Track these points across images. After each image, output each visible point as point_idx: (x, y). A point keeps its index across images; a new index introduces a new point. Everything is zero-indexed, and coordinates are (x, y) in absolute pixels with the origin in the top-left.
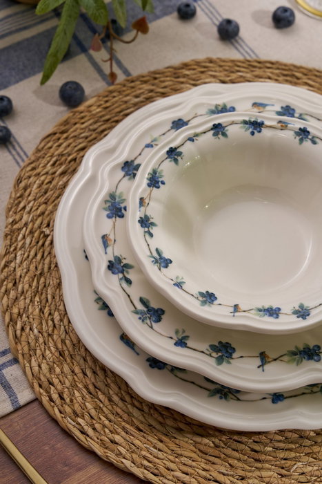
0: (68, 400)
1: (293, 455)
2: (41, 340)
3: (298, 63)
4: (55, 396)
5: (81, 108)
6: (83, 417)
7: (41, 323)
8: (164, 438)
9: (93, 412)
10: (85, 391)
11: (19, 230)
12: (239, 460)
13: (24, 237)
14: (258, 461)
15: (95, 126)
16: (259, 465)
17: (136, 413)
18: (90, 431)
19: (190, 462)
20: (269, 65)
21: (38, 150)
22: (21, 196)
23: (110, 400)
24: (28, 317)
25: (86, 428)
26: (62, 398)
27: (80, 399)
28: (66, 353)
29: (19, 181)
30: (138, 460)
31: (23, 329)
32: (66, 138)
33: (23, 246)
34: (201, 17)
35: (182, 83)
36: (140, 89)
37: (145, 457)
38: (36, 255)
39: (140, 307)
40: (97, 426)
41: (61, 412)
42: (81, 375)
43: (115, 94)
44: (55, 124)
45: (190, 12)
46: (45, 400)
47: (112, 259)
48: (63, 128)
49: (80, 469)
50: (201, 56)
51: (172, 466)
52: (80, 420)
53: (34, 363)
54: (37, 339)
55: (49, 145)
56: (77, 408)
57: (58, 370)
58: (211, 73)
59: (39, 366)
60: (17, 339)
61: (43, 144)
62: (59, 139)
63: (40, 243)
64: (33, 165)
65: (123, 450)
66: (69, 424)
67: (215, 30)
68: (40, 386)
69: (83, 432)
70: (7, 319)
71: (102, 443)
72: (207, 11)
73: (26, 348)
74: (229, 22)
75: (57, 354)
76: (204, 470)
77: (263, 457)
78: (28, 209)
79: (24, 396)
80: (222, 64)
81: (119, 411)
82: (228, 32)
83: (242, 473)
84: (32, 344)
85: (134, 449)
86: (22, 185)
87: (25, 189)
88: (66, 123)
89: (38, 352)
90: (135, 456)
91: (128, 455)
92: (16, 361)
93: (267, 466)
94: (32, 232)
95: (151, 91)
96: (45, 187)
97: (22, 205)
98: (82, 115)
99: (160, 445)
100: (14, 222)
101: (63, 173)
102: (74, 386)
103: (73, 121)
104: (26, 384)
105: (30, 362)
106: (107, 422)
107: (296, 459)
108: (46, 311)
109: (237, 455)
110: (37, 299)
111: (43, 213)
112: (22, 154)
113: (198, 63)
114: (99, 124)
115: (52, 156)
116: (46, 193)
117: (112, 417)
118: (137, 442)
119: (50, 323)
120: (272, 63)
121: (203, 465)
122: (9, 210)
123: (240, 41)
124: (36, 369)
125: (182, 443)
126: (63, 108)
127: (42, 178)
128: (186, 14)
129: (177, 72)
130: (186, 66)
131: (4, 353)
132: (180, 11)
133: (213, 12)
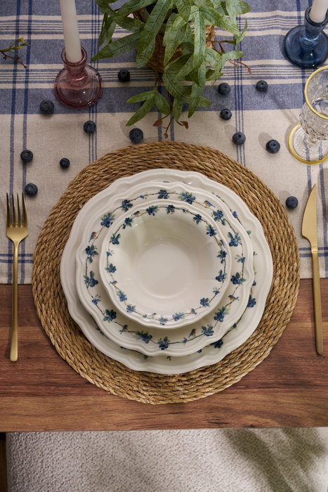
0: (43, 293)
1: (120, 372)
2: (48, 259)
3: (261, 178)
4: (39, 289)
5: (136, 146)
6: (45, 304)
7: (52, 252)
9: (50, 305)
10: (53, 293)
11: (69, 199)
12: (97, 360)
13: (69, 203)
14: (105, 365)
15: (137, 161)
16: (104, 367)
18: (44, 313)
19: (76, 350)
20: (245, 172)
21: (102, 159)
22: (80, 181)
23: (61, 303)
24: (49, 245)
25: (43, 310)
26: (41, 291)
27: (48, 296)
29: (83, 172)
30: (56, 336)
31: (43, 249)
32: (119, 160)
33: (66, 208)
34: (232, 122)
35: (194, 159)
36: (171, 151)
37: (60, 337)
38: (69, 216)
39: (89, 276)
40: (49, 312)
41: (37, 297)
42: (55, 285)
43: (157, 147)
44: (119, 148)
46: (34, 288)
47: (90, 246)
48: (121, 153)
49: (32, 325)
50: (214, 146)
51: (68, 347)
52: (43, 305)
53: (39, 269)
54: (46, 258)
55: (109, 159)
56: (45, 299)
57: (47, 277)
58: (212, 160)
59: (40, 271)
60: (38, 253)
61: (106, 157)
62: (116, 158)
63: (75, 211)
64: (94, 167)
65: (52, 328)
66: (38, 304)
67: (235, 132)
68: (36, 280)
69: (41, 311)
70: (40, 241)
71: (46, 321)
72: (238, 119)
73: (39, 260)
74: (240, 136)
76: (80, 356)
77: (108, 365)
78: (79, 190)
79: (28, 280)
80: (222, 158)
82: (238, 140)
83: (95, 367)
84: (43, 259)
85: (57, 331)
86: (84, 175)
87: (84, 178)
88: (124, 151)
89: (44, 264)
90: (56, 334)
91: (53, 332)
92: (32, 262)
93: (107, 370)
94: (74, 203)
95: (176, 155)
96: (93, 182)
97: (78, 186)
98: (135, 150)
99: (69, 335)
100: (69, 193)
101: (107, 179)
102: (50, 288)
103: (128, 152)
104: (31, 275)
105: (37, 267)
106: (53, 313)
107: (120, 374)
108: (58, 246)
109: (97, 357)
110: (57, 238)
111: (84, 196)
112: (95, 156)
113: (210, 151)
114: (139, 160)
115: (107, 166)
116: (92, 185)
117: (57, 311)
118: (61, 329)
119: (56, 253)
120: (248, 171)
121: (81, 354)
122: (71, 185)
123: (242, 147)
124: (38, 272)
126: (129, 140)
127: (95, 176)
128: (225, 116)
129: (196, 150)
130: (203, 149)
131: (31, 255)
132: (221, 113)
133: (240, 121)
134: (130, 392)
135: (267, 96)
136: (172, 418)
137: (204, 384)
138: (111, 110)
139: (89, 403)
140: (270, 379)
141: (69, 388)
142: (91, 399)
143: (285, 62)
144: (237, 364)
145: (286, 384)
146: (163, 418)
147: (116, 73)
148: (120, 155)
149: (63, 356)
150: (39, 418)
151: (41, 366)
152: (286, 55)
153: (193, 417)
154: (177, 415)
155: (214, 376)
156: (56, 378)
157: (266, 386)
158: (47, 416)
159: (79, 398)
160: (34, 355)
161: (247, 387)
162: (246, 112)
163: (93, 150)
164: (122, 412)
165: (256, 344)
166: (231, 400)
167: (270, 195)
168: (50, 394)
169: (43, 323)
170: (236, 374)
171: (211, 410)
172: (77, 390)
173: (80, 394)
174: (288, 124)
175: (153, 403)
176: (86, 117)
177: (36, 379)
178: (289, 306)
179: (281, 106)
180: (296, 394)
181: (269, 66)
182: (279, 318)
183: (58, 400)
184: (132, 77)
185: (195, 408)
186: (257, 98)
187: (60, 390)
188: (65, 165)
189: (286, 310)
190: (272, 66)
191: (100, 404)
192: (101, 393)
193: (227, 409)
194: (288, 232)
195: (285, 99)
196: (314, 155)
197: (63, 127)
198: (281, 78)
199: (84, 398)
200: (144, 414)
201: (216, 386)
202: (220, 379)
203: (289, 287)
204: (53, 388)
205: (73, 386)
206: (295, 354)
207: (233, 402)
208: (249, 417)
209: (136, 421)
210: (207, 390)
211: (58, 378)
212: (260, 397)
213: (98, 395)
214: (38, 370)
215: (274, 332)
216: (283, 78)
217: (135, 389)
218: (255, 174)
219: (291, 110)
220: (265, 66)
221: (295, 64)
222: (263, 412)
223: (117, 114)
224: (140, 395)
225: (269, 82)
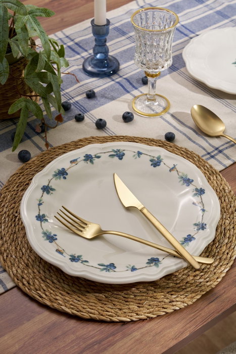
0: (32, 284)
1: (144, 298)
2: (17, 260)
3: (136, 136)
4: (25, 283)
5: (29, 162)
6: (40, 290)
7: (16, 253)
8: (81, 296)
9: (45, 288)
10: (40, 280)
11: (2, 215)
12: (118, 302)
13: (5, 218)
14: (126, 302)
16: (128, 303)
17: (66, 286)
18: (44, 296)
19: (93, 304)
20: (122, 138)
21: (9, 181)
23: (53, 282)
24: (9, 251)
25: (41, 294)
26: (29, 284)
27: (38, 283)
28: (30, 264)
30: (68, 306)
31: (7, 256)
32: (23, 175)
33: (4, 222)
34: (87, 120)
37: (71, 304)
38: (11, 225)
40: (47, 293)
41: (29, 290)
42: (37, 273)
43: (46, 155)
44: (17, 170)
45: (81, 118)
46: (20, 285)
48: (21, 171)
49: (39, 314)
50: (88, 136)
51: (85, 307)
53: (14, 269)
54: (15, 260)
55: (15, 178)
56: (37, 287)
57: (26, 272)
59: (17, 271)
60: (5, 260)
61: (11, 178)
62: (19, 176)
63: (13, 220)
64: (7, 188)
65: (60, 302)
66: (34, 294)
67: (95, 125)
68: (18, 280)
69: (41, 297)
71: (50, 300)
72: (89, 117)
73: (9, 264)
74: (101, 120)
75: (25, 265)
76: (101, 307)
77: (129, 300)
78: (6, 206)
79: (10, 285)
81: (57, 286)
82: (101, 125)
83: (119, 307)
84: (12, 262)
85: (65, 301)
87: (4, 198)
88: (22, 169)
89: (16, 265)
90: (66, 304)
91: (63, 304)
92: (5, 270)
93: (131, 303)
94: (8, 216)
96: (14, 196)
97: (3, 205)
98: (31, 165)
99: (79, 299)
101: (22, 190)
102: (34, 278)
103: (26, 168)
104: (10, 280)
105: (12, 269)
106: (52, 291)
107: (146, 300)
108: (18, 248)
109: (116, 300)
110: (13, 243)
111: (14, 207)
113: (86, 139)
115: (16, 183)
116: (14, 199)
117: (54, 289)
118: (67, 298)
119: (21, 252)
120: (124, 137)
121: (100, 305)
123: (107, 129)
125: (89, 297)
127: (12, 193)
128: (79, 119)
129: (76, 143)
130: (81, 141)
132: (76, 118)
133: (93, 118)
134: (166, 306)
135: (98, 98)
136: (213, 306)
137: (216, 267)
139: (137, 338)
141: (110, 338)
142: (137, 335)
143: (94, 79)
144: (226, 241)
146: (207, 310)
148: (21, 173)
149: (86, 316)
151: (72, 337)
152: (92, 74)
153: (228, 295)
154: (216, 301)
155: (218, 257)
156: (92, 338)
159: (125, 340)
160: (59, 333)
162: (92, 112)
165: (227, 222)
167: (151, 140)
169: (48, 303)
170: (232, 247)
172: (119, 336)
173: (124, 336)
174: (126, 104)
175: (190, 303)
177: (75, 350)
178: (226, 188)
179: (113, 99)
181: (85, 84)
182: (226, 198)
185: (224, 288)
186: (92, 102)
187: (104, 344)
189: (227, 191)
190: (87, 83)
191: (148, 333)
192: (140, 324)
194: (183, 151)
195: (111, 94)
196: (160, 110)
198: (99, 87)
199: (130, 337)
200: (190, 316)
201: (226, 262)
202: (224, 257)
203: (215, 178)
204: (96, 347)
205: (113, 334)
209: (188, 326)
210: (222, 269)
211: (94, 337)
213: (140, 328)
214: (72, 341)
215: (232, 208)
216: (100, 86)
219: (121, 97)
220: (83, 85)
224: (174, 303)
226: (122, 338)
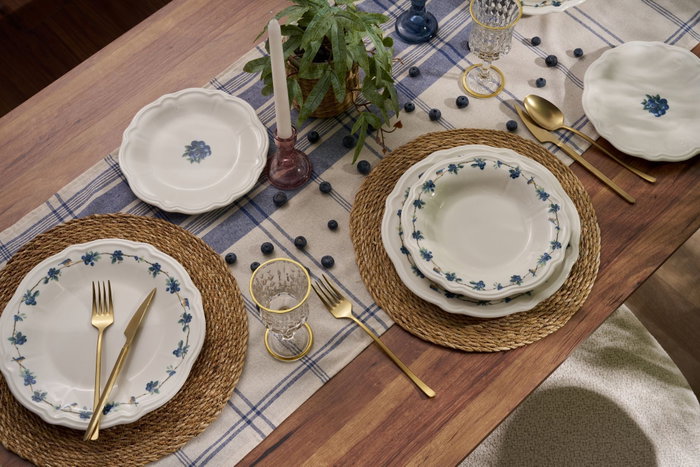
0: (411, 321)
1: (519, 324)
2: (390, 296)
3: (475, 128)
4: (405, 320)
5: (371, 174)
7: (387, 288)
8: (460, 329)
9: (424, 324)
10: (417, 315)
11: (361, 244)
12: (496, 331)
13: (365, 248)
14: (504, 330)
15: (381, 183)
16: (505, 332)
17: (444, 320)
18: (426, 333)
19: (474, 337)
20: (461, 131)
21: (356, 202)
22: (356, 227)
24: (380, 286)
25: (422, 331)
26: (408, 321)
27: (416, 319)
28: (404, 299)
29: (352, 220)
30: (451, 341)
31: (379, 293)
33: (366, 253)
34: (418, 109)
36: (398, 158)
37: (453, 339)
38: (373, 256)
40: (428, 329)
41: (410, 327)
43: (385, 164)
44: (360, 185)
45: (412, 108)
46: (401, 323)
48: (365, 187)
49: (425, 350)
50: (425, 133)
51: (467, 340)
52: (419, 328)
53: (390, 307)
54: (388, 296)
55: (361, 198)
56: (416, 323)
57: (402, 308)
58: (432, 142)
59: (393, 308)
60: (378, 297)
61: (358, 198)
62: (365, 193)
63: (374, 249)
64: (356, 210)
65: (443, 338)
66: (415, 331)
67: (428, 116)
68: (396, 317)
69: (423, 334)
70: (370, 289)
71: (433, 337)
72: (419, 105)
73: (384, 301)
74: (435, 111)
75: (400, 301)
77: (506, 328)
78: (362, 233)
79: (390, 323)
80: (437, 135)
81: (436, 321)
82: (435, 116)
83: (498, 337)
84: (386, 298)
85: (447, 336)
86: (354, 222)
87: (357, 223)
88: (366, 184)
89: (390, 302)
90: (449, 339)
91: (446, 339)
92: (380, 308)
93: (509, 331)
94: (368, 245)
95: (404, 158)
96: (367, 220)
97: (358, 232)
98: (372, 178)
99: (459, 332)
100: (357, 241)
102: (411, 314)
103: (369, 182)
104: (389, 317)
105: (388, 307)
106: (432, 327)
107: (521, 326)
111: (370, 234)
112: (348, 205)
113: (424, 138)
115: (364, 203)
116: (368, 223)
117: (434, 324)
118: (448, 333)
120: (463, 130)
121: (481, 337)
122: (353, 236)
123: (443, 120)
124: (392, 310)
125: (469, 329)
126: (361, 176)
127: (364, 216)
128: (409, 109)
129: (414, 145)
130: (418, 140)
131: (373, 306)
132: (406, 108)
133: (423, 105)
134: (541, 331)
135: (424, 76)
136: (583, 325)
137: (581, 283)
138: (327, 167)
139: (519, 365)
140: (617, 244)
141: (495, 368)
142: (518, 362)
143: (412, 47)
144: (587, 253)
145: (631, 239)
146: (578, 330)
147: (306, 139)
148: (366, 189)
149: (470, 349)
150: (497, 407)
152: (409, 41)
153: (595, 313)
155: (582, 273)
156: (479, 370)
157: (619, 251)
158: (501, 400)
159: (509, 369)
160: (448, 369)
161: (609, 262)
162: (420, 96)
163: (342, 202)
164: (547, 351)
166: (608, 280)
167: (493, 132)
168: (487, 385)
169: (432, 340)
170: (594, 259)
171: (602, 296)
172: (502, 365)
173: (508, 365)
174: (456, 82)
175: (562, 325)
176: (315, 185)
177: (466, 383)
178: (580, 188)
179: (439, 75)
180: (643, 239)
181: (404, 56)
182: (581, 201)
183: (497, 382)
184: (320, 133)
185: (591, 305)
186: (417, 83)
187: (491, 375)
188: (333, 226)
189: (581, 193)
190: (407, 55)
191: (528, 359)
192: (520, 351)
193: (612, 287)
195: (436, 68)
196: (494, 87)
197: (304, 204)
198: (420, 58)
199: (512, 366)
200: (563, 338)
201: (590, 278)
202: (588, 271)
203: (567, 177)
204: (484, 378)
205: (496, 364)
206: (615, 216)
207: (610, 279)
208: (631, 279)
210: (587, 285)
211: (481, 368)
212: (623, 261)
213: (520, 354)
214: (461, 375)
216: (422, 57)
217: (541, 326)
218: (468, 128)
219: (448, 72)
220: (402, 59)
221: (420, 42)
222: (635, 269)
223: (333, 166)
224: (548, 328)
225: (417, 65)
226: (506, 367)
